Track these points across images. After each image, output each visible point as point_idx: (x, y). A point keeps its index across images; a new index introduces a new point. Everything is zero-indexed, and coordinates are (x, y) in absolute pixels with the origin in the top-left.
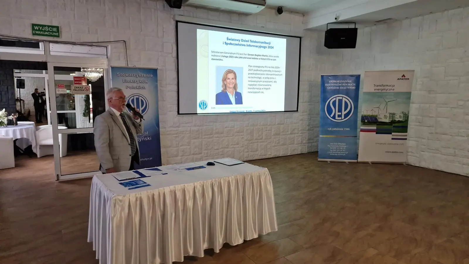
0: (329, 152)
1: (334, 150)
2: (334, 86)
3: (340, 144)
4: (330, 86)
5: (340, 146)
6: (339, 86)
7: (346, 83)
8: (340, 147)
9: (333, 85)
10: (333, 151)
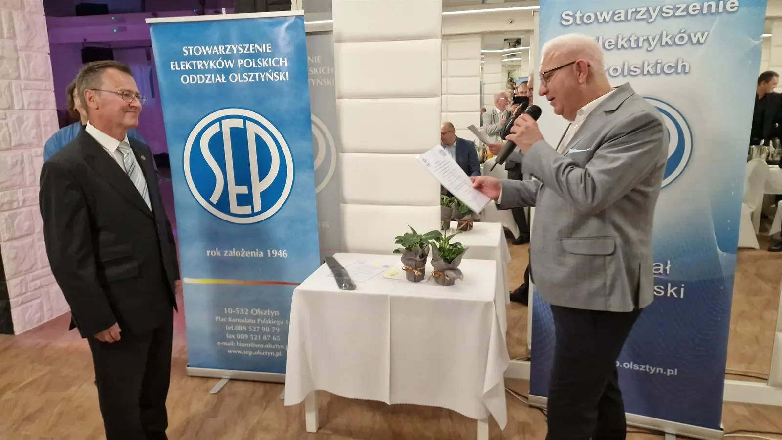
0: (225, 343)
1: (239, 336)
2: (204, 72)
3: (258, 312)
4: (188, 72)
5: (259, 320)
6: (227, 72)
7: (251, 56)
8: (261, 325)
9: (200, 66)
10: (235, 340)
